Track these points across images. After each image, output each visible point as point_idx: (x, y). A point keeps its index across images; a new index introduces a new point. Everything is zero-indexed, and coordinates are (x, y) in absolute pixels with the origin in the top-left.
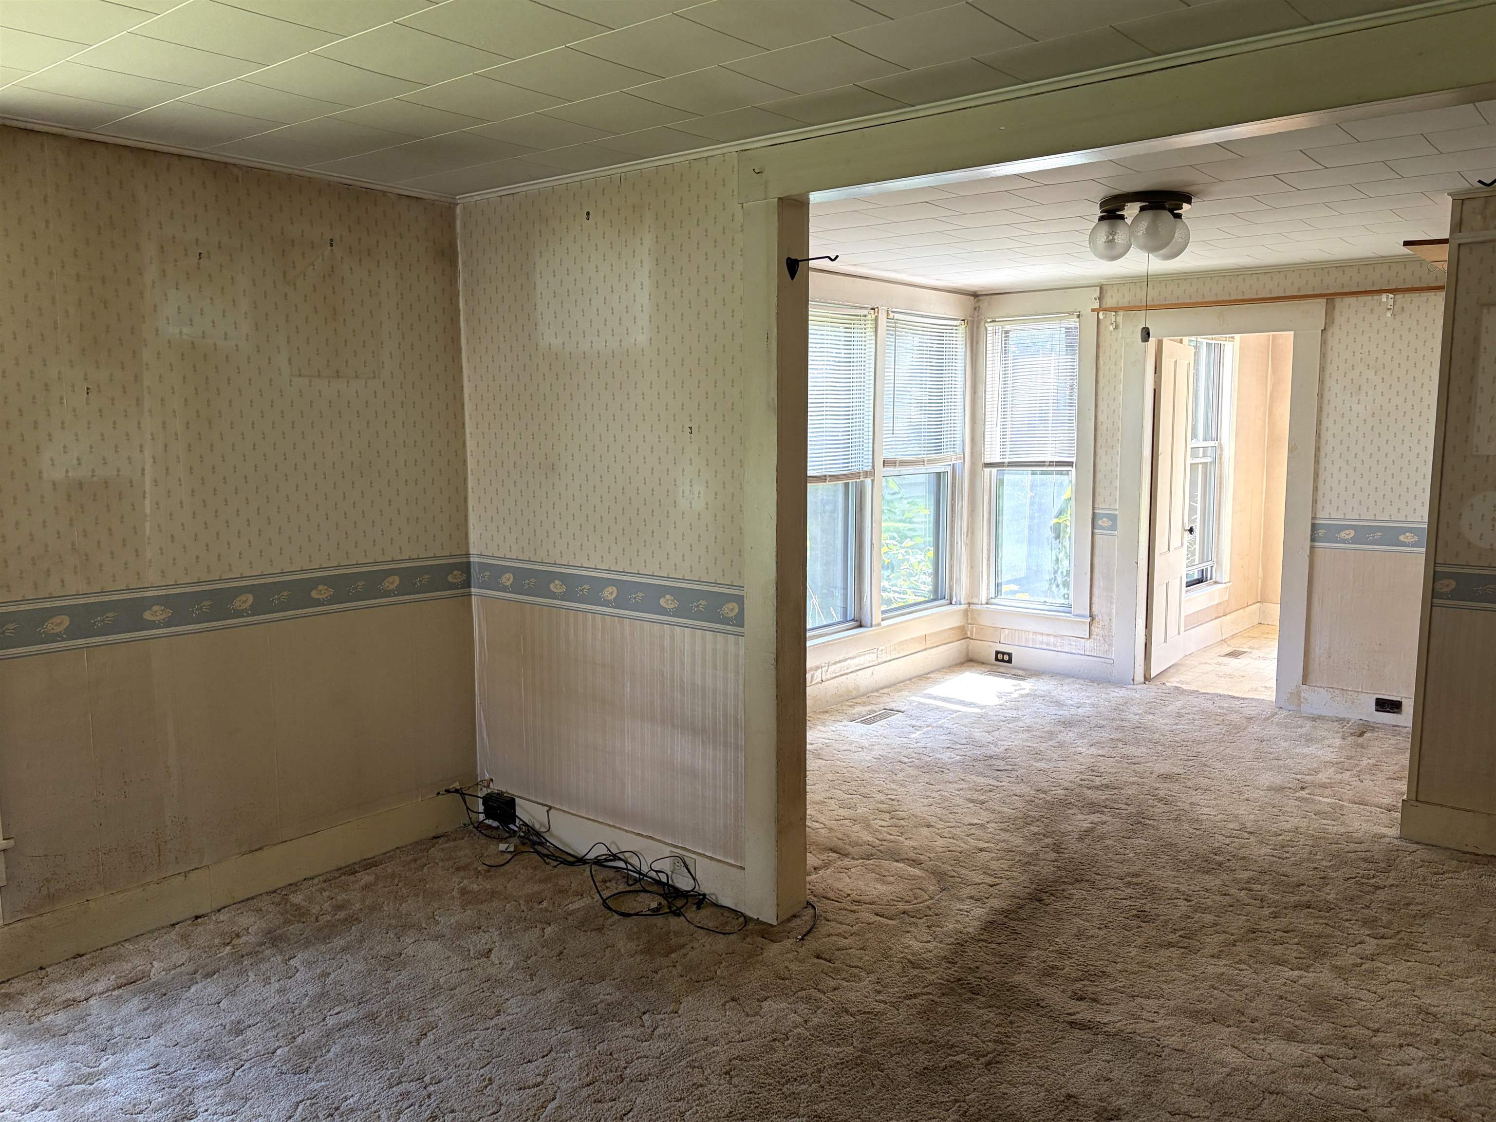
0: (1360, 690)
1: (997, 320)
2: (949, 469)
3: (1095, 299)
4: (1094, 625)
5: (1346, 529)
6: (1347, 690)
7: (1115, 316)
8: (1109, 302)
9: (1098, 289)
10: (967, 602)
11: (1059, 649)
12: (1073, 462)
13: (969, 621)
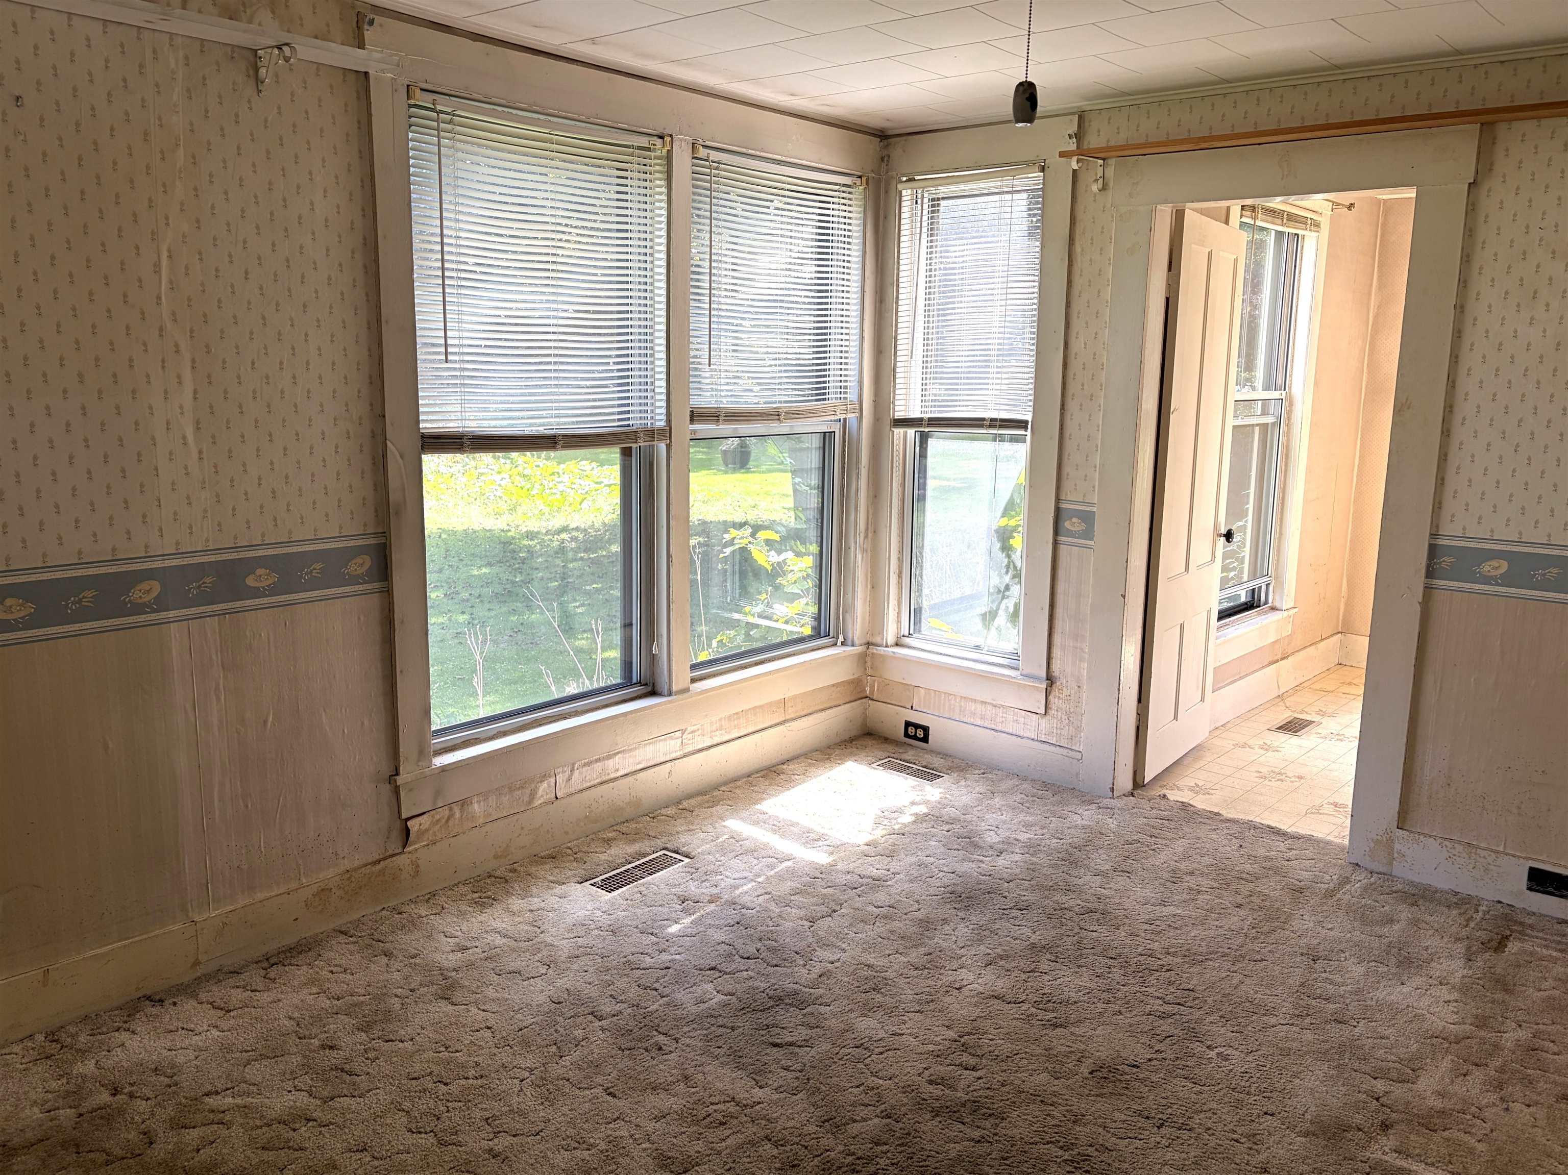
0: (1501, 849)
1: (917, 178)
2: (837, 428)
3: (1070, 136)
4: (1053, 694)
5: (1494, 558)
6: (1478, 847)
7: (1103, 166)
8: (1093, 141)
9: (1076, 118)
10: (864, 641)
11: (999, 728)
12: (1026, 422)
13: (869, 671)
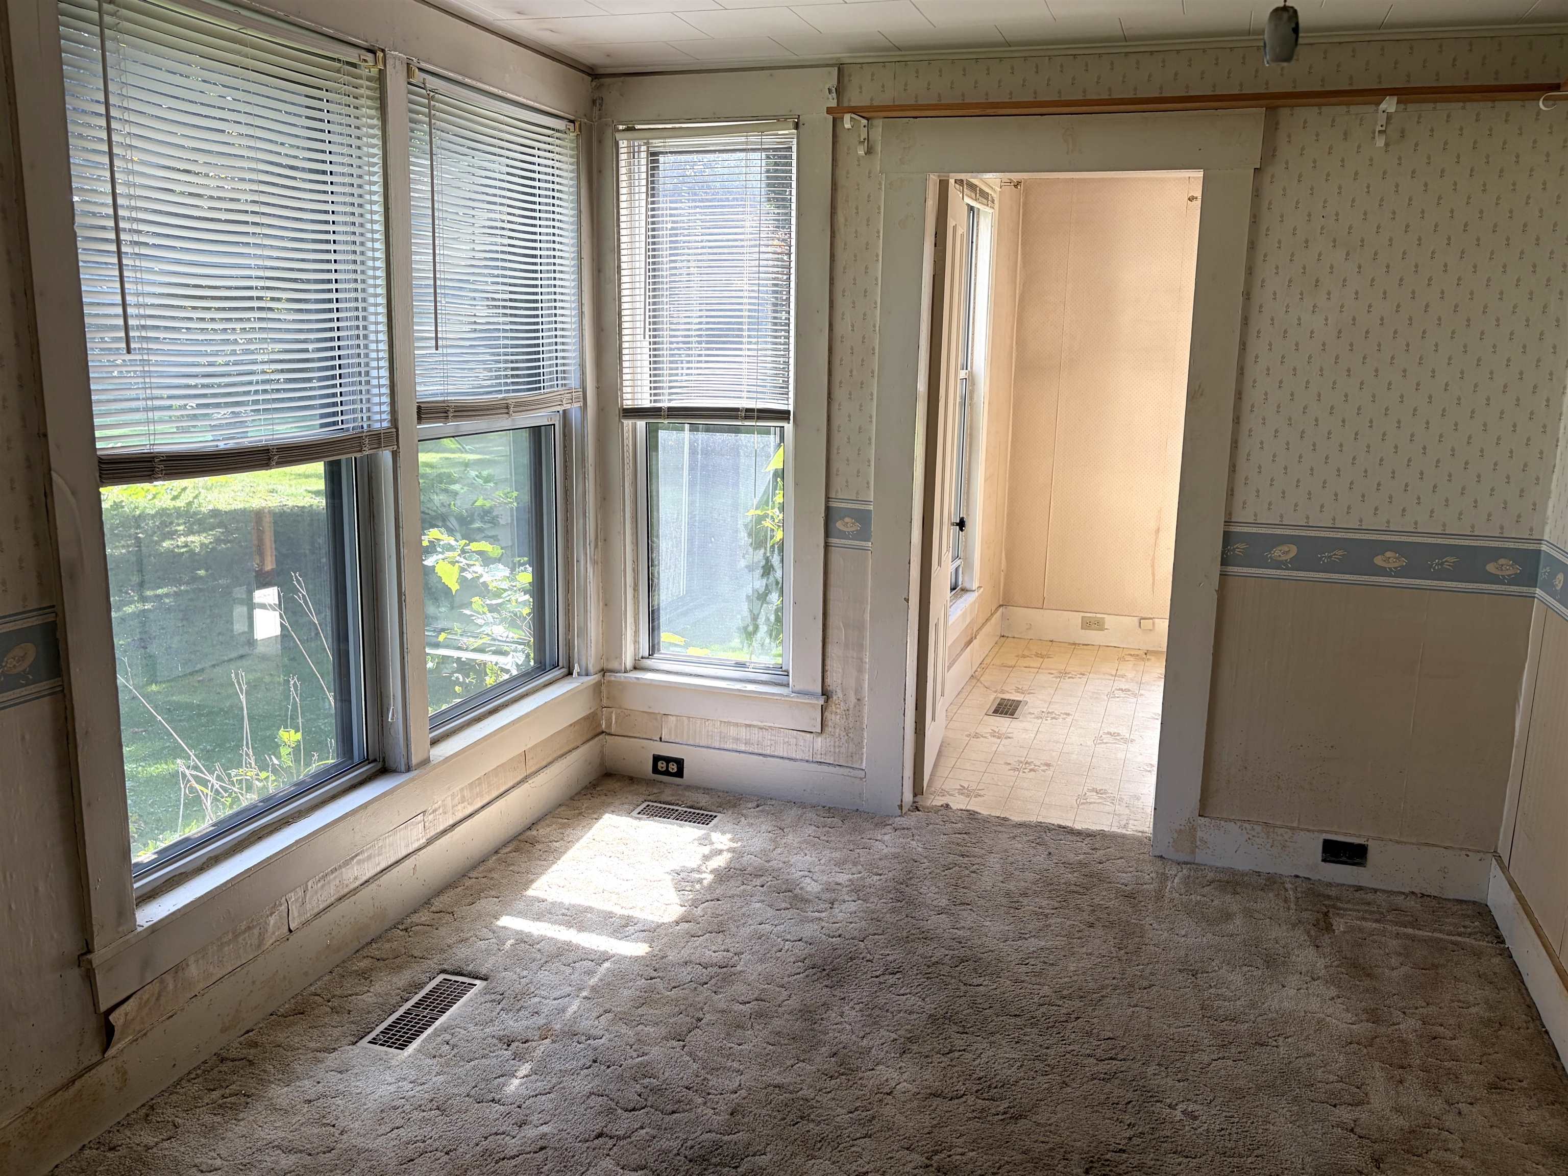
0: (1295, 825)
1: (638, 127)
2: (557, 421)
3: (830, 91)
4: (830, 709)
5: (1283, 543)
6: (1275, 827)
7: (868, 127)
8: (855, 98)
9: (835, 71)
10: (598, 668)
11: (768, 752)
12: (789, 412)
13: (605, 702)
